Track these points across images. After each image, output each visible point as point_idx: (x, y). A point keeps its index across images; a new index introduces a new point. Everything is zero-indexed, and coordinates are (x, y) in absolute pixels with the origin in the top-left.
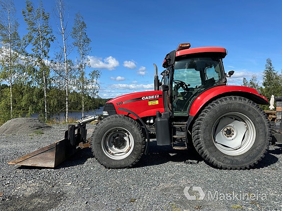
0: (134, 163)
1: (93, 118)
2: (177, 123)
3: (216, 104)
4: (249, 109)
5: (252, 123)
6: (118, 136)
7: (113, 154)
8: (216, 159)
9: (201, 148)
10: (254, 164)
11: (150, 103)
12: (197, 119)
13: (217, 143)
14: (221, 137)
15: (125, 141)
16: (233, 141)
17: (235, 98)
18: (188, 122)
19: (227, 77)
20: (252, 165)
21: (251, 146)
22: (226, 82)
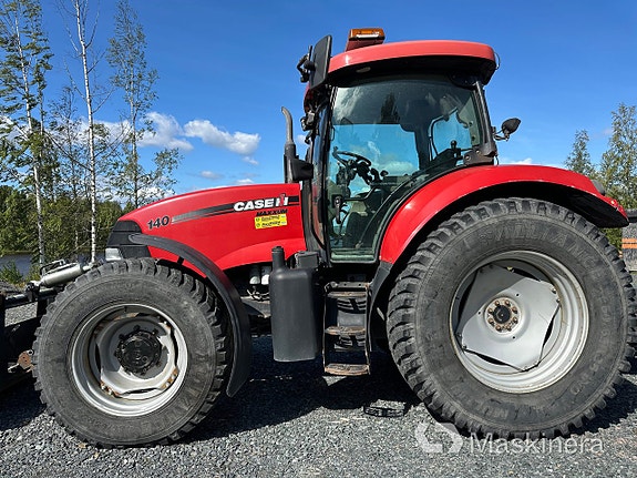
0: (188, 429)
1: (77, 268)
2: (342, 285)
3: (463, 224)
4: (570, 242)
5: (577, 285)
6: (136, 331)
7: (116, 396)
8: (464, 406)
9: (414, 370)
10: (584, 419)
11: (260, 223)
12: (404, 274)
13: (465, 349)
14: (478, 331)
15: (160, 349)
16: (516, 342)
17: (526, 204)
18: (376, 283)
19: (499, 139)
20: (577, 422)
21: (574, 359)
22: (493, 154)
